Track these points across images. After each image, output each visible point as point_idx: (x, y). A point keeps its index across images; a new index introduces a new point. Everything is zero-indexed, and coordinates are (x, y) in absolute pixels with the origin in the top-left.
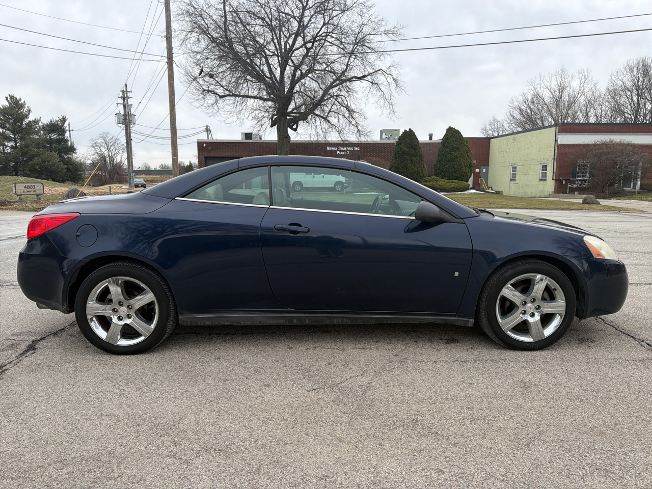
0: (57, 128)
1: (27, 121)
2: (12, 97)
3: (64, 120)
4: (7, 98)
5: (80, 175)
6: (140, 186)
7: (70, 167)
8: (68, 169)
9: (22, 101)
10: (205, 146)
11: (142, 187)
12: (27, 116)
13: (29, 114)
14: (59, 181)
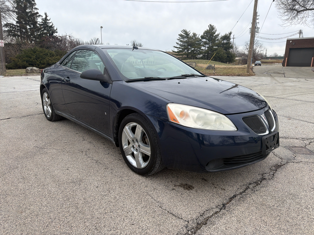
0: (227, 37)
1: (214, 35)
2: (210, 25)
3: (230, 34)
4: (209, 26)
5: (233, 59)
6: (258, 65)
7: (229, 55)
8: (228, 57)
9: (214, 27)
10: (291, 42)
11: (259, 65)
12: (215, 33)
13: (216, 32)
14: (224, 62)
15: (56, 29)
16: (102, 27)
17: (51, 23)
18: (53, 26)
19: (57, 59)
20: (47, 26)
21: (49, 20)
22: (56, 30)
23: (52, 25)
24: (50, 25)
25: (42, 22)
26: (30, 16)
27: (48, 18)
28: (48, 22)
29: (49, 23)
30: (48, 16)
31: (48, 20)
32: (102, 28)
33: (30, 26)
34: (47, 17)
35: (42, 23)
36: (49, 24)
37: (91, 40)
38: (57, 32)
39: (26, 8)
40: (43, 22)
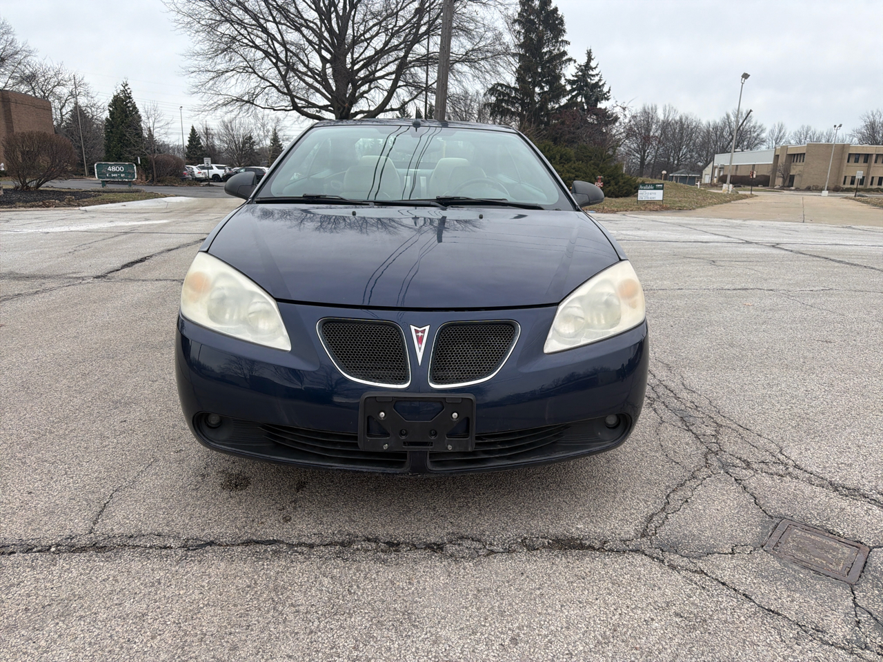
15: (607, 90)
16: (746, 76)
17: (597, 75)
18: (601, 84)
19: (574, 169)
20: (587, 84)
21: (595, 68)
22: (606, 94)
23: (600, 80)
24: (594, 82)
25: (576, 76)
26: (548, 61)
27: (593, 64)
28: (591, 72)
29: (593, 76)
30: (593, 57)
31: (592, 69)
32: (746, 78)
33: (542, 88)
34: (590, 61)
35: (576, 79)
36: (592, 78)
37: (726, 117)
38: (607, 99)
39: (541, 43)
40: (580, 73)
